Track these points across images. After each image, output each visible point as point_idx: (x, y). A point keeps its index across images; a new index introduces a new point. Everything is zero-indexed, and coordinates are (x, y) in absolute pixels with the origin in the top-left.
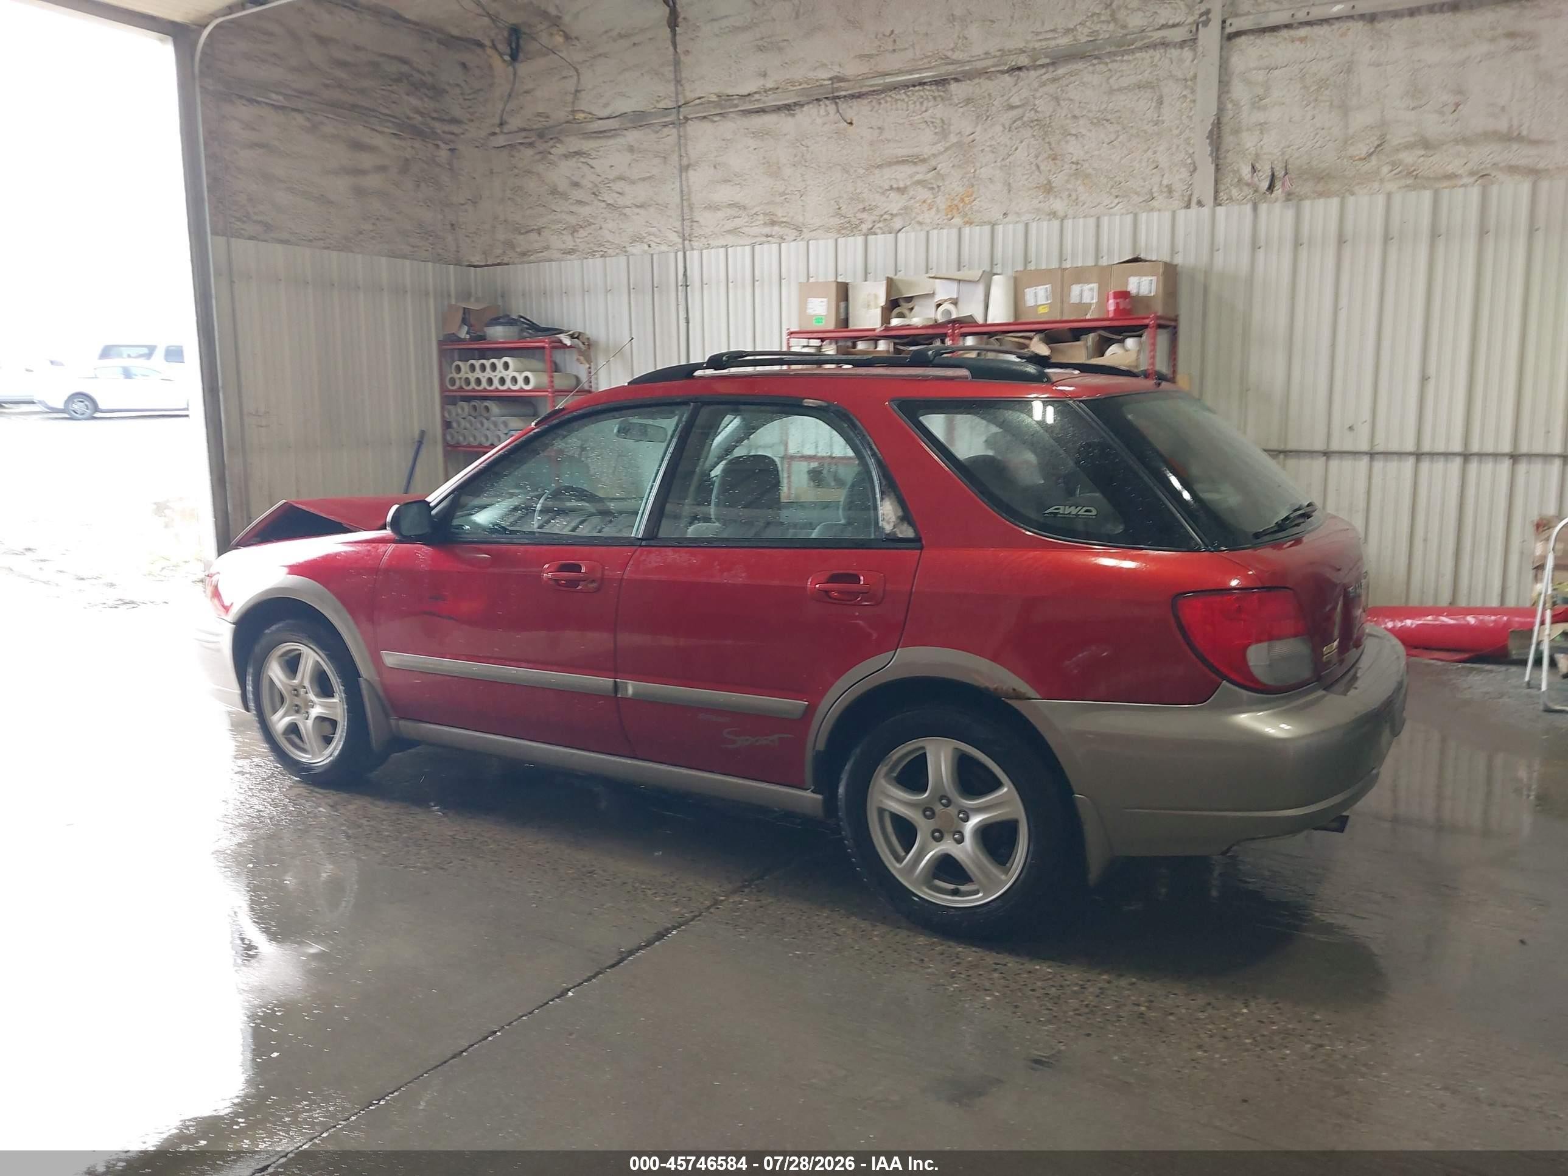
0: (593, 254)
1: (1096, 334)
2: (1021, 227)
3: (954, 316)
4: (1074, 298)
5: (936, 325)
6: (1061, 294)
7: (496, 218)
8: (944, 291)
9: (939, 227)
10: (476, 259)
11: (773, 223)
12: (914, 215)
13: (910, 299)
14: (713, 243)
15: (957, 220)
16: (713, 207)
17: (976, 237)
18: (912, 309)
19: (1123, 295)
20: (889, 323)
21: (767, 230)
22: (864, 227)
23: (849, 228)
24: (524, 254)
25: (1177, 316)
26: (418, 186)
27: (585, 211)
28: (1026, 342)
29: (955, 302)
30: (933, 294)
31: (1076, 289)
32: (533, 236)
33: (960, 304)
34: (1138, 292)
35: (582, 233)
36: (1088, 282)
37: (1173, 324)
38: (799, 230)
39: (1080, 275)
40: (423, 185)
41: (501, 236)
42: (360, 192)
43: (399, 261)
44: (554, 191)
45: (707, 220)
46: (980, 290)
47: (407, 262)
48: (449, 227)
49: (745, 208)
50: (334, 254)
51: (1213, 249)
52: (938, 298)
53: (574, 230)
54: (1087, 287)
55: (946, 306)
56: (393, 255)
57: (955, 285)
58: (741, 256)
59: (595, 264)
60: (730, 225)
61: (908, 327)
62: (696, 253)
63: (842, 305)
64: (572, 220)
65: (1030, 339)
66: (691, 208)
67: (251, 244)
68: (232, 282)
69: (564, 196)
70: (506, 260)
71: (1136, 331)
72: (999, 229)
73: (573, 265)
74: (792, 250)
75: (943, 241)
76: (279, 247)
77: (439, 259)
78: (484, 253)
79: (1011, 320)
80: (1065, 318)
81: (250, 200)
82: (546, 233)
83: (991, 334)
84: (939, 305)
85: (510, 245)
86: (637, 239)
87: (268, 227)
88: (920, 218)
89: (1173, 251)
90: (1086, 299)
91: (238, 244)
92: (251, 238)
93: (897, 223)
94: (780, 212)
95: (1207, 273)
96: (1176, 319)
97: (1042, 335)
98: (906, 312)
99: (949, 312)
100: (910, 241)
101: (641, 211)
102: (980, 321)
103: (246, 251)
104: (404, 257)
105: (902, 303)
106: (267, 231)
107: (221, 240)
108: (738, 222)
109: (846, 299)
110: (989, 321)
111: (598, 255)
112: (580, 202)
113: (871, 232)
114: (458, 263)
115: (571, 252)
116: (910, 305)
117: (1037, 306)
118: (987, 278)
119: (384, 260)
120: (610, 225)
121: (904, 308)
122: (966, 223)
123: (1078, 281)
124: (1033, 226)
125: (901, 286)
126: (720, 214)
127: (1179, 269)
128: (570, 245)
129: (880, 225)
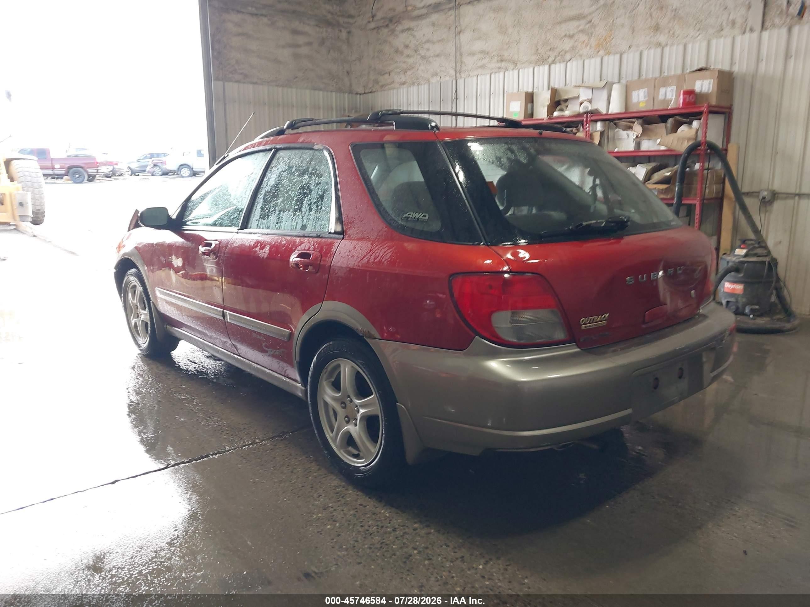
0: (414, 84)
1: (673, 118)
2: (637, 55)
3: (590, 109)
4: (661, 96)
5: (579, 115)
6: (653, 95)
7: (370, 67)
8: (584, 95)
9: (590, 57)
10: (361, 90)
11: (502, 61)
12: (577, 51)
13: (566, 101)
14: (471, 74)
15: (602, 53)
16: (472, 54)
17: (612, 61)
18: (567, 107)
19: (690, 93)
20: (553, 115)
21: (499, 65)
22: (550, 60)
23: (542, 61)
24: (382, 86)
25: (731, 105)
26: (329, 52)
27: (411, 61)
28: (632, 124)
29: (590, 101)
30: (578, 97)
31: (662, 91)
32: (386, 76)
33: (593, 102)
34: (701, 91)
35: (409, 73)
36: (670, 85)
37: (728, 110)
38: (515, 64)
39: (664, 82)
40: (331, 51)
41: (372, 77)
42: (296, 56)
43: (317, 92)
44: (397, 51)
45: (469, 61)
46: (605, 93)
47: (321, 93)
48: (346, 73)
49: (488, 53)
50: (280, 89)
51: (758, 61)
52: (581, 99)
53: (405, 72)
54: (669, 89)
55: (586, 104)
56: (315, 89)
57: (590, 91)
58: (484, 80)
59: (414, 89)
60: (480, 64)
61: (562, 117)
62: (462, 80)
63: (530, 105)
64: (405, 66)
65: (634, 123)
66: (461, 55)
67: (236, 85)
68: (225, 104)
69: (402, 53)
70: (374, 90)
71: (697, 115)
72: (625, 56)
73: (403, 91)
74: (511, 75)
75: (592, 65)
76: (251, 86)
77: (340, 90)
78: (364, 87)
79: (623, 111)
80: (656, 108)
81: (237, 62)
82: (392, 74)
83: (611, 120)
84: (581, 104)
85: (376, 82)
86: (435, 74)
87: (246, 76)
88: (581, 52)
89: (732, 63)
90: (669, 97)
91: (229, 85)
92: (236, 82)
93: (568, 57)
94: (506, 54)
95: (754, 76)
96: (730, 108)
97: (641, 121)
98: (564, 108)
99: (587, 107)
100: (574, 66)
101: (437, 59)
102: (604, 111)
103: (232, 88)
104: (320, 90)
105: (562, 103)
106: (245, 78)
107: (220, 83)
108: (484, 62)
109: (532, 101)
110: (610, 112)
111: (416, 84)
112: (408, 56)
113: (554, 62)
114: (350, 92)
115: (404, 83)
116: (566, 104)
117: (638, 103)
118: (608, 86)
119: (308, 91)
120: (422, 67)
121: (563, 106)
122: (606, 54)
123: (664, 86)
124: (645, 53)
125: (561, 93)
126: (475, 58)
127: (734, 75)
128: (403, 79)
129: (559, 58)
